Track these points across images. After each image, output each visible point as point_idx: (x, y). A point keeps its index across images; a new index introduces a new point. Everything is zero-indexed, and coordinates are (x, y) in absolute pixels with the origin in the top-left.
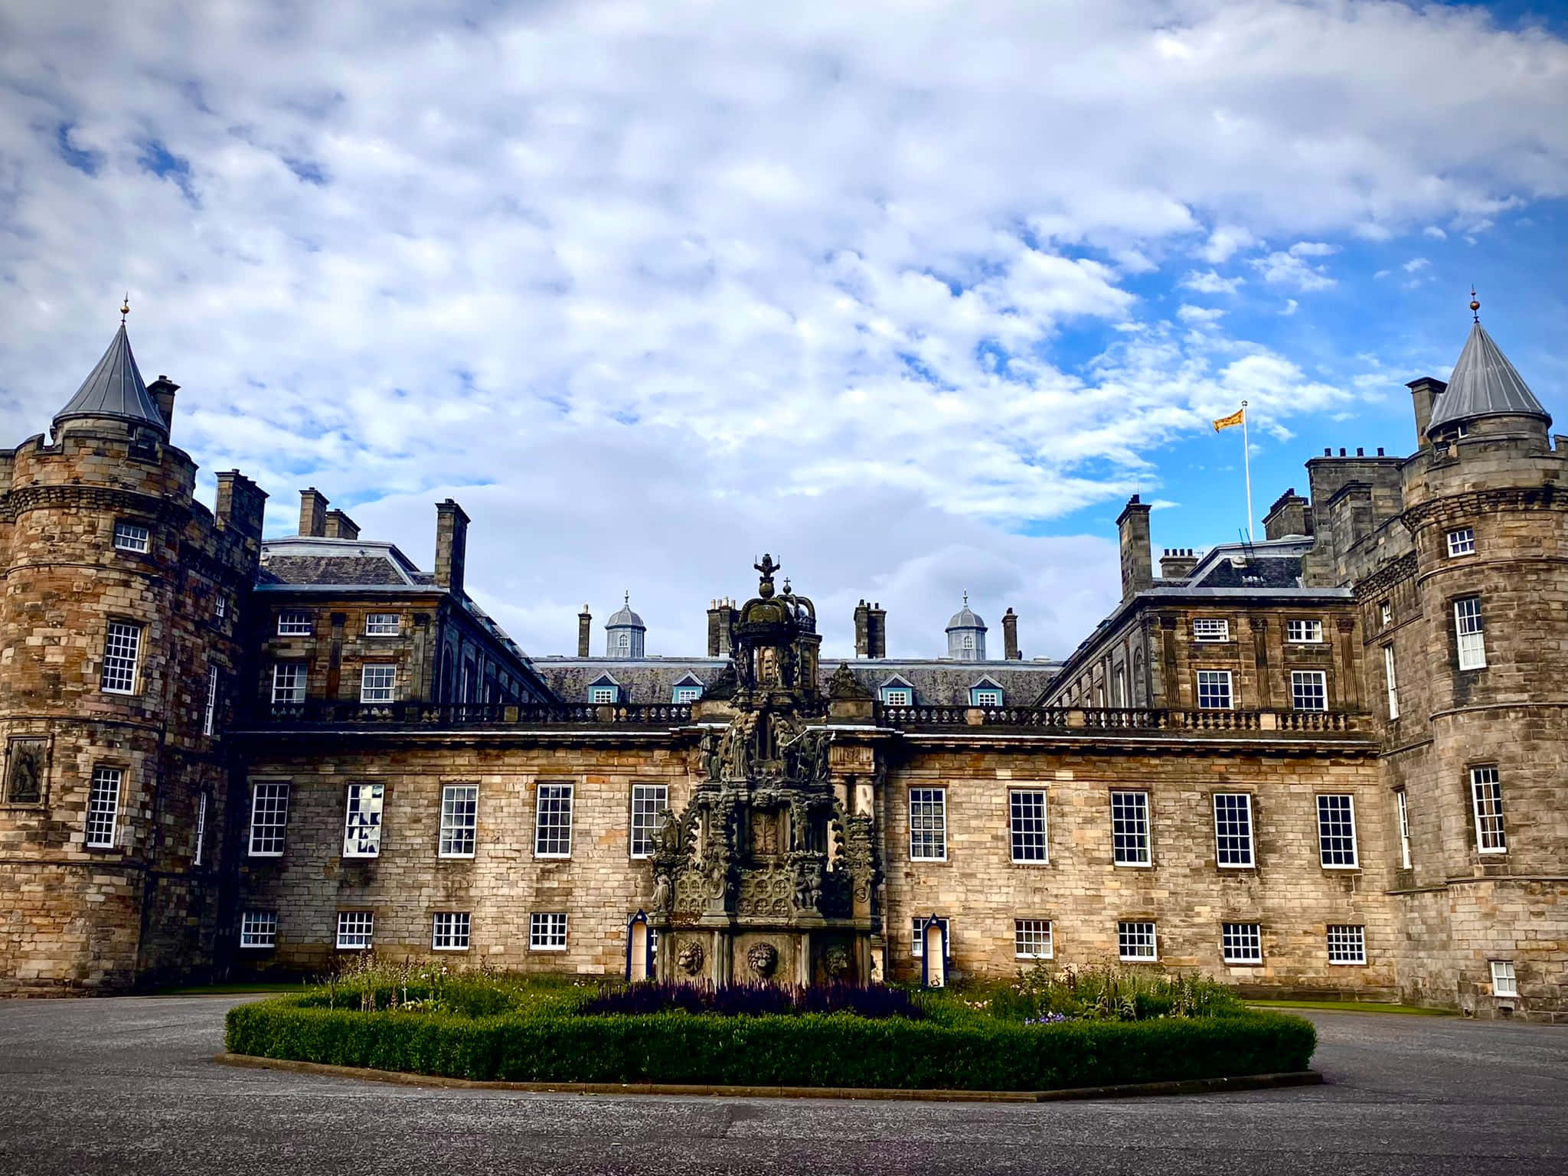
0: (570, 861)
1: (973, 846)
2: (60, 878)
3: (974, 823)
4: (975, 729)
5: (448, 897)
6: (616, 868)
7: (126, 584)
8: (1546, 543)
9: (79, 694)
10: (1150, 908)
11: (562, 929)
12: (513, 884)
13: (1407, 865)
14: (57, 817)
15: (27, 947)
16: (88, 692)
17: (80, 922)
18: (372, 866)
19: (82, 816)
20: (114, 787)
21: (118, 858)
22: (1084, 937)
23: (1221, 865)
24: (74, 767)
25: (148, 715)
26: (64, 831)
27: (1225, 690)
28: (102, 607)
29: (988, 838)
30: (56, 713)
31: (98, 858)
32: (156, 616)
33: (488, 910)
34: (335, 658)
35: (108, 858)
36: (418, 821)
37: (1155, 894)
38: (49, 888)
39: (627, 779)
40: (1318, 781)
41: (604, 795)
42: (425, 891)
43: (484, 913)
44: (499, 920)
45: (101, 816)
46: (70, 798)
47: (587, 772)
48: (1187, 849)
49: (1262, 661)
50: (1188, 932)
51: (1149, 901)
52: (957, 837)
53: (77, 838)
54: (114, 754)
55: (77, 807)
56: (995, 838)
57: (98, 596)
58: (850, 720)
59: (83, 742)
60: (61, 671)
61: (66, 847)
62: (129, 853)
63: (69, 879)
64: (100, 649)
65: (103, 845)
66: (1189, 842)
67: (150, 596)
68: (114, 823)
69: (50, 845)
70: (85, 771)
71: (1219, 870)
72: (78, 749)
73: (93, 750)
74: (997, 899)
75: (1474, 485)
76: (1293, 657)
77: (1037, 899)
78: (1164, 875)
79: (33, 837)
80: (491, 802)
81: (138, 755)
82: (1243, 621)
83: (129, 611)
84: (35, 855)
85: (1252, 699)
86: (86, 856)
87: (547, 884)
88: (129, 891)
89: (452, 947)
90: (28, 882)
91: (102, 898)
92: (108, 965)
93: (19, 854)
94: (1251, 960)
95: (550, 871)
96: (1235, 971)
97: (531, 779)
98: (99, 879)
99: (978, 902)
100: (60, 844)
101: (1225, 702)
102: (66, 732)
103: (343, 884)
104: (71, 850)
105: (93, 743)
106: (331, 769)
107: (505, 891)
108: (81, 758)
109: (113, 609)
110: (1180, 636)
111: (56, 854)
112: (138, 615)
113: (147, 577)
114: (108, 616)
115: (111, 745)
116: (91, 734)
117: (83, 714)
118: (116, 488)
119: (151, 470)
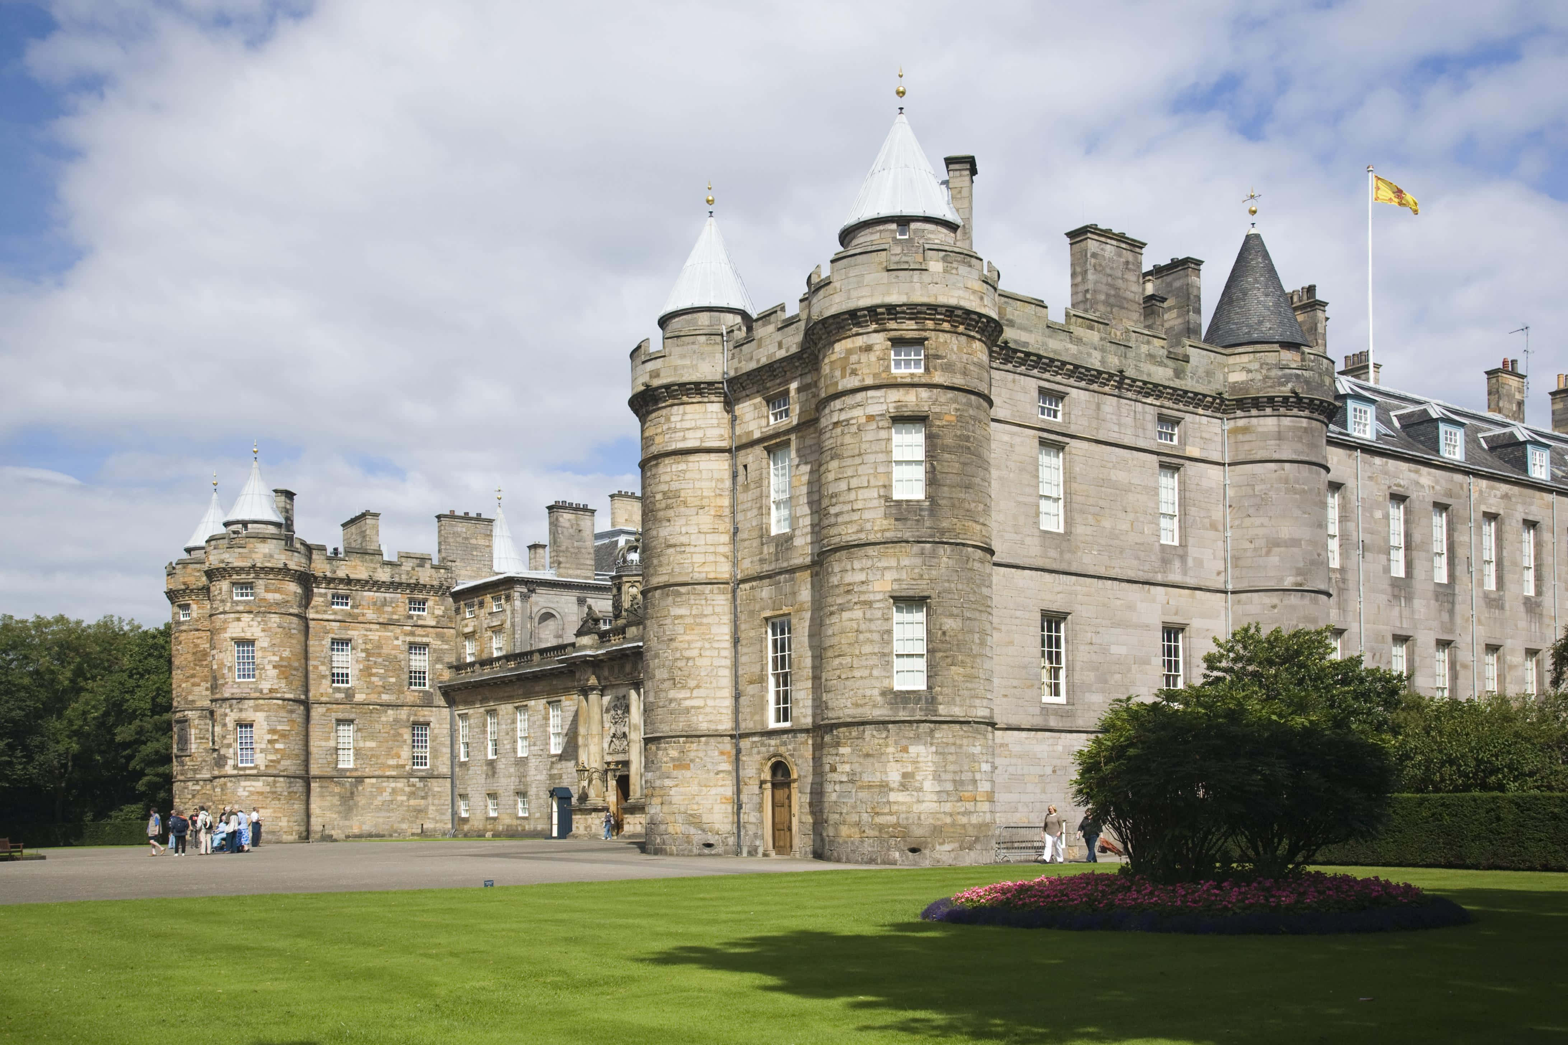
2: (225, 784)
7: (239, 619)
9: (223, 685)
14: (222, 752)
16: (226, 683)
19: (231, 750)
20: (252, 732)
21: (254, 772)
24: (226, 724)
25: (265, 691)
26: (225, 759)
28: (228, 635)
30: (216, 696)
31: (241, 773)
32: (262, 634)
35: (248, 772)
45: (246, 749)
46: (225, 742)
53: (231, 762)
54: (243, 715)
55: (229, 746)
57: (225, 629)
59: (228, 711)
61: (226, 768)
62: (260, 768)
63: (229, 785)
64: (230, 658)
65: (248, 765)
67: (255, 623)
68: (253, 752)
70: (231, 725)
72: (226, 715)
73: (233, 715)
81: (260, 714)
83: (242, 635)
86: (235, 772)
89: (493, 814)
91: (246, 794)
98: (243, 783)
102: (221, 706)
104: (229, 770)
105: (232, 711)
108: (228, 719)
109: (234, 635)
111: (223, 773)
112: (248, 636)
113: (250, 612)
114: (232, 639)
115: (241, 710)
116: (231, 706)
117: (227, 695)
118: (223, 565)
119: (241, 550)
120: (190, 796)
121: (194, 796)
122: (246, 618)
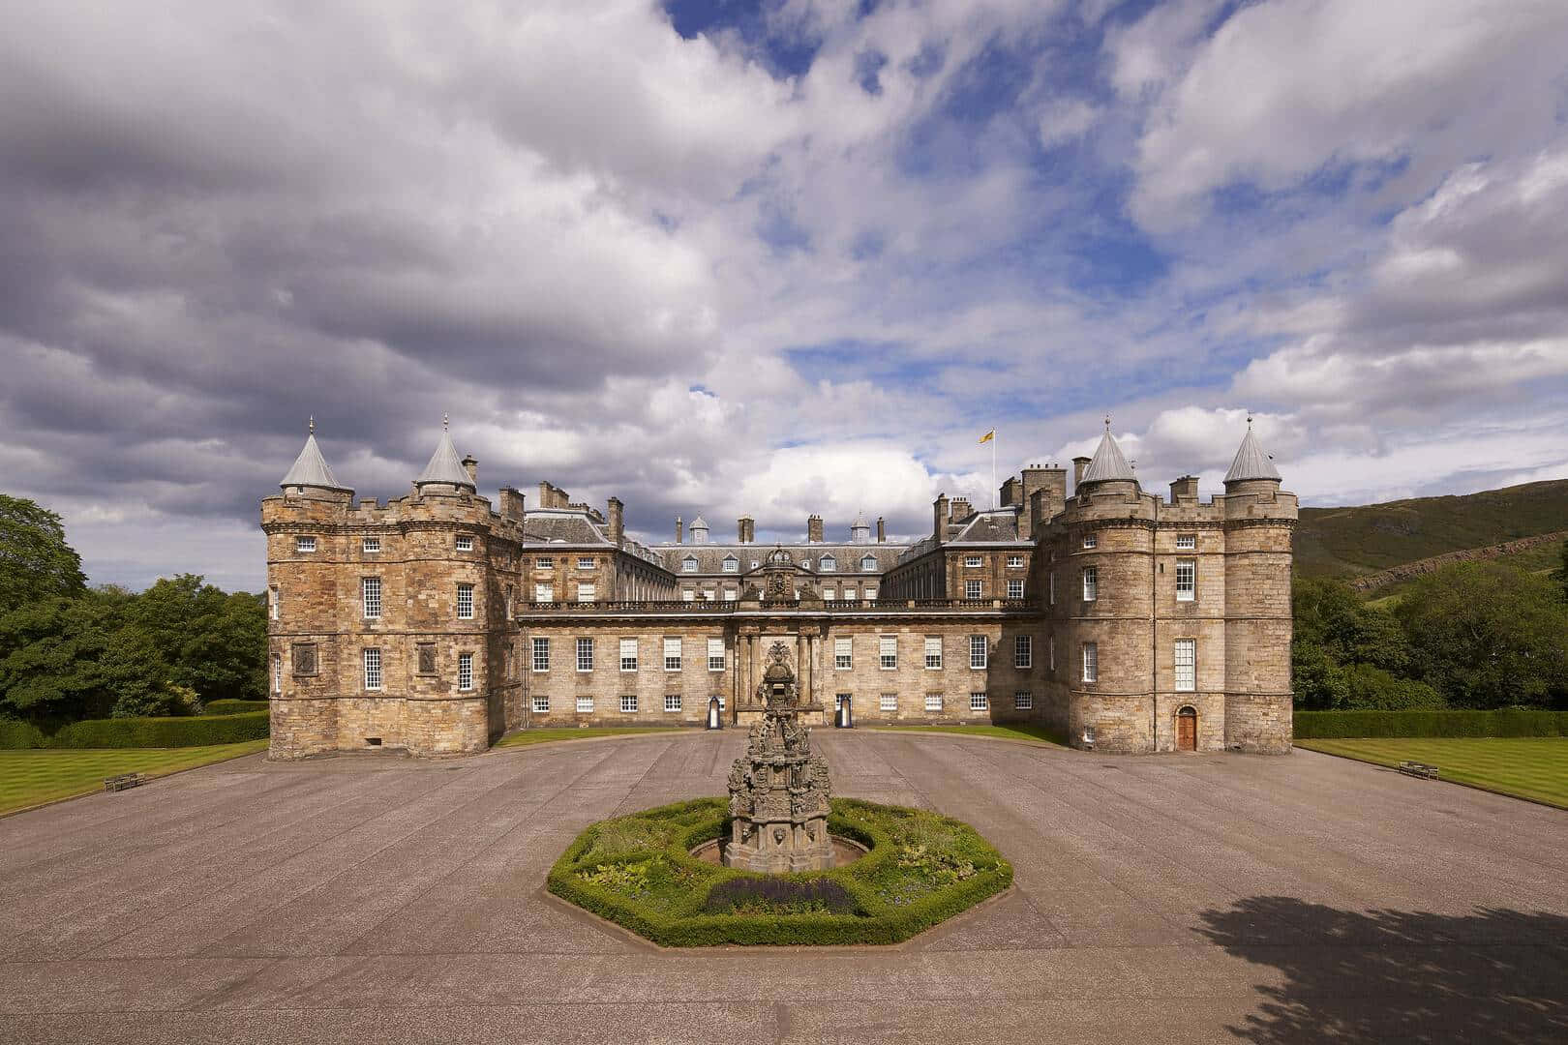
0: (681, 672)
1: (864, 662)
2: (449, 706)
3: (864, 652)
4: (866, 610)
5: (626, 689)
6: (702, 675)
7: (464, 567)
8: (1129, 544)
9: (447, 622)
10: (940, 687)
11: (679, 702)
12: (656, 683)
13: (1052, 668)
14: (444, 679)
15: (437, 737)
16: (452, 620)
17: (460, 725)
18: (590, 676)
19: (456, 678)
20: (469, 662)
21: (474, 694)
22: (911, 700)
23: (972, 668)
24: (449, 656)
25: (481, 627)
26: (447, 686)
27: (978, 589)
28: (454, 579)
29: (870, 658)
30: (438, 631)
31: (465, 696)
32: (480, 580)
33: (646, 694)
34: (565, 581)
35: (470, 695)
36: (610, 655)
37: (943, 681)
38: (445, 711)
39: (705, 636)
40: (1016, 630)
41: (695, 643)
42: (616, 686)
43: (643, 696)
44: (650, 699)
45: (465, 676)
46: (448, 670)
47: (687, 633)
48: (957, 662)
49: (995, 576)
50: (956, 697)
51: (940, 684)
52: (857, 659)
53: (455, 688)
54: (467, 648)
55: (453, 673)
56: (874, 658)
57: (451, 574)
58: (809, 610)
59: (452, 644)
60: (437, 611)
61: (450, 692)
62: (479, 691)
63: (453, 706)
64: (455, 599)
65: (467, 689)
66: (958, 658)
67: (476, 571)
68: (471, 678)
69: (442, 691)
70: (455, 657)
71: (971, 670)
72: (451, 647)
73: (457, 647)
74: (873, 685)
75: (1099, 516)
76: (1009, 574)
77: (891, 684)
78: (946, 673)
79: (434, 688)
80: (644, 646)
81: (479, 646)
82: (988, 557)
83: (467, 580)
84: (436, 697)
85: (989, 594)
86: (460, 696)
87: (671, 683)
88: (482, 707)
89: (630, 710)
90: (434, 708)
91: (469, 713)
92: (476, 741)
93: (428, 696)
94: (982, 708)
95: (672, 677)
96: (975, 713)
97: (662, 636)
98: (466, 705)
99: (864, 686)
100: (447, 691)
101: (978, 595)
102: (443, 640)
103: (578, 683)
104: (453, 693)
105: (457, 644)
106: (568, 632)
107: (652, 686)
108: (452, 651)
109: (460, 580)
110: (960, 564)
111: (447, 696)
112: (471, 581)
113: (473, 562)
114: (457, 583)
115: (465, 644)
116: (455, 640)
117: (450, 631)
118: (453, 520)
119: (470, 509)
120: (316, 713)
121: (321, 714)
122: (469, 566)
